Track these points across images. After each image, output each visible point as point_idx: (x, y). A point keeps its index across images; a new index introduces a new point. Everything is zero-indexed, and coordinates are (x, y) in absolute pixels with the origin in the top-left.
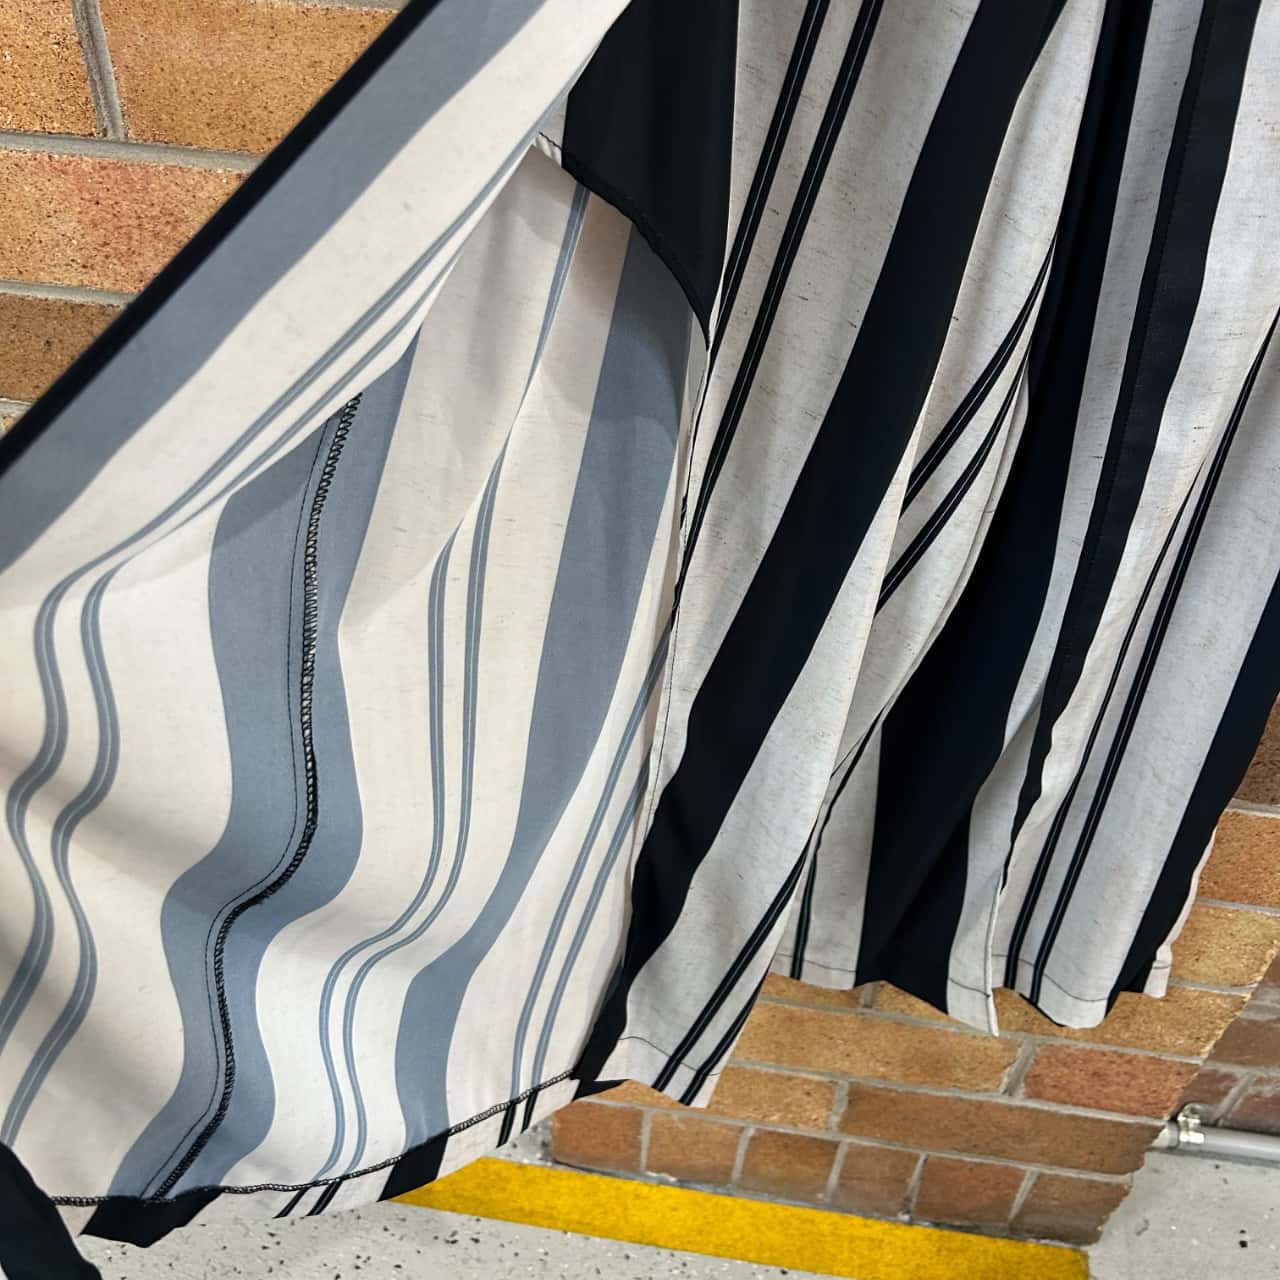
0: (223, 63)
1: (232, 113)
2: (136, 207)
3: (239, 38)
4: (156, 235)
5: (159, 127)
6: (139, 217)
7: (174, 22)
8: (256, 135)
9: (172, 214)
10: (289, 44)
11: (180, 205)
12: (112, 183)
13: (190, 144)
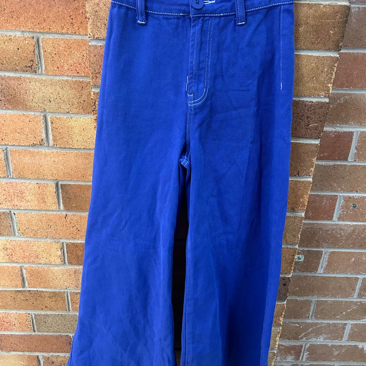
1: (36, 171)
3: (38, 157)
4: (18, 196)
5: (20, 175)
6: (14, 193)
7: (25, 155)
9: (21, 192)
10: (49, 158)
11: (24, 190)
12: (9, 186)
13: (27, 178)
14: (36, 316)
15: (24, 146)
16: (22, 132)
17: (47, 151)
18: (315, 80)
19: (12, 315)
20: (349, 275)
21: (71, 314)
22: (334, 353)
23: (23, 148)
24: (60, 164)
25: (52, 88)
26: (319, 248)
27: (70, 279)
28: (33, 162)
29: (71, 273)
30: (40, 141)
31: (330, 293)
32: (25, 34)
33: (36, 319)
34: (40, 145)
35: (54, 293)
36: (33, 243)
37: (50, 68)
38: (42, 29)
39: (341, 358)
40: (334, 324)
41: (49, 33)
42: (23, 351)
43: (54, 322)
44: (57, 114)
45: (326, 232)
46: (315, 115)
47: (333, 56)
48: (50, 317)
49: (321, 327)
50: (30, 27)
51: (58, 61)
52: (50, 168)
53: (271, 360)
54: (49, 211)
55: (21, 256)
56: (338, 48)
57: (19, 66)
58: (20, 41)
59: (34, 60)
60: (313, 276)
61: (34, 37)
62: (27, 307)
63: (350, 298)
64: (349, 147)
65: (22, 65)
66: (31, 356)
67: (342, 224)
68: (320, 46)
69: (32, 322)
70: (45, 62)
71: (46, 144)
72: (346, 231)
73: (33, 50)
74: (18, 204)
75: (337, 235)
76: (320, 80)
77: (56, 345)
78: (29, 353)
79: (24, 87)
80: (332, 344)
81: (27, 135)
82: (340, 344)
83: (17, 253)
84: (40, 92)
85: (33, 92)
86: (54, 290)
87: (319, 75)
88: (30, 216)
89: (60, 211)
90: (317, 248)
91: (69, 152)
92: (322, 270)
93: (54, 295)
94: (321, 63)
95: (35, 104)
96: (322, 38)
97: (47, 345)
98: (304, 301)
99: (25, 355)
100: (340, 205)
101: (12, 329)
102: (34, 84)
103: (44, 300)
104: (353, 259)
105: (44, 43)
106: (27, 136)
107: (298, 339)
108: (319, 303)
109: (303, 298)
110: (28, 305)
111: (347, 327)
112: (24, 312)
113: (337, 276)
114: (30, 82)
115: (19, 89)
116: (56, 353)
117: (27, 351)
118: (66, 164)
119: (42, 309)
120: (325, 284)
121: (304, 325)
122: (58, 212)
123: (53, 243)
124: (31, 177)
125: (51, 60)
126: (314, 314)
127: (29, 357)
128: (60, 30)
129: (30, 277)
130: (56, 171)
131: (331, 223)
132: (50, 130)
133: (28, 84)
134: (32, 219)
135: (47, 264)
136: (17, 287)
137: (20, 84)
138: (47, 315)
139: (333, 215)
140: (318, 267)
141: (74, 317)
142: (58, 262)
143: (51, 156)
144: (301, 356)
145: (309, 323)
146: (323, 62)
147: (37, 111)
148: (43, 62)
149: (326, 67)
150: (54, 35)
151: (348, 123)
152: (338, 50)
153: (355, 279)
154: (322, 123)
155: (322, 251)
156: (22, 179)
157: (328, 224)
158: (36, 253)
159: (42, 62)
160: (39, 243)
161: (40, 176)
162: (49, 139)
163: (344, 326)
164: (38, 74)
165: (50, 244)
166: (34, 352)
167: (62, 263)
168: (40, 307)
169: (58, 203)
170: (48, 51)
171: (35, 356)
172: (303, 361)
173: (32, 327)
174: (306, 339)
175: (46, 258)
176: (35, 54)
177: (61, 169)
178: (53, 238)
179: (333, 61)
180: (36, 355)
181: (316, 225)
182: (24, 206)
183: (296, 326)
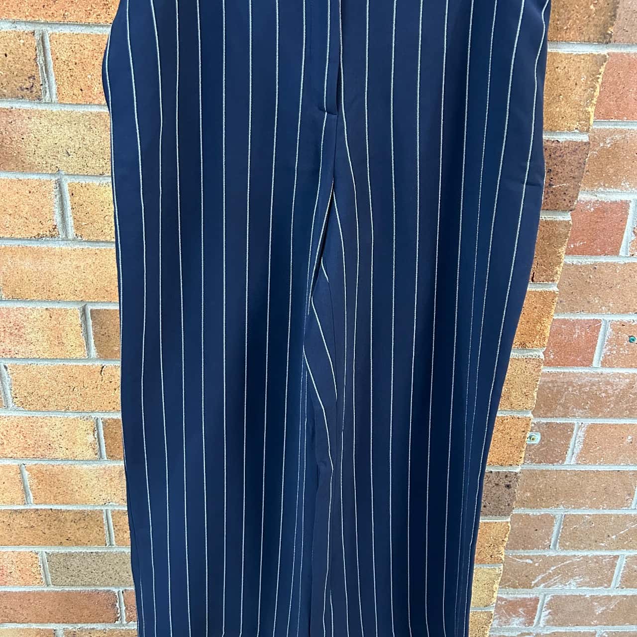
0: (42, 269)
1: (44, 286)
2: (3, 324)
3: (48, 260)
4: (11, 334)
5: (15, 293)
6: (4, 328)
7: (23, 256)
8: (54, 294)
9: (18, 325)
10: (68, 261)
11: (22, 322)
13: (27, 299)
14: (50, 556)
15: (20, 239)
16: (16, 212)
17: (64, 247)
18: (563, 99)
19: (5, 556)
20: (622, 467)
21: (115, 551)
22: (596, 611)
23: (19, 242)
24: (88, 271)
25: (71, 130)
26: (568, 418)
27: (111, 486)
28: (38, 269)
29: (113, 475)
30: (51, 229)
31: (587, 500)
32: (18, 26)
33: (51, 561)
34: (52, 237)
35: (83, 512)
36: (41, 420)
37: (66, 90)
38: (49, 16)
39: (608, 619)
40: (596, 557)
41: (64, 24)
42: (28, 623)
43: (83, 567)
44: (82, 177)
45: (580, 388)
46: (562, 167)
47: (597, 53)
48: (75, 557)
49: (572, 564)
50: (27, 14)
51: (81, 78)
52: (71, 280)
53: (485, 626)
54: (70, 360)
55: (20, 445)
56: (605, 38)
57: (7, 88)
58: (8, 41)
59: (36, 76)
60: (556, 470)
61: (36, 32)
62: (32, 540)
63: (624, 509)
64: (622, 229)
65: (15, 85)
66: (42, 630)
67: (609, 373)
68: (572, 35)
69: (42, 567)
70: (56, 80)
71: (62, 235)
72: (617, 385)
73: (34, 57)
74: (13, 348)
75: (600, 394)
76: (572, 101)
77: (88, 609)
78: (38, 624)
79: (18, 128)
80: (592, 594)
81: (26, 219)
82: (606, 594)
83: (13, 439)
84: (50, 137)
85: (36, 136)
86: (82, 508)
87: (570, 91)
88: (35, 370)
89: (90, 359)
90: (564, 419)
91: (105, 249)
92: (574, 459)
93: (83, 516)
94: (575, 67)
95: (39, 160)
96: (576, 19)
97: (71, 610)
98: (540, 518)
99: (30, 629)
100: (604, 339)
101: (6, 582)
102: (38, 121)
103: (63, 526)
104: (630, 437)
105: (54, 44)
106: (26, 221)
107: (530, 586)
108: (568, 520)
109: (539, 512)
110: (34, 537)
111: (618, 562)
112: (28, 550)
113: (600, 470)
114: (29, 118)
115: (10, 132)
116: (89, 624)
117: (36, 623)
118: (100, 271)
119: (61, 543)
120: (579, 484)
121: (541, 560)
122: (87, 362)
123: (78, 420)
124: (35, 298)
125: (69, 75)
126: (559, 541)
127: (39, 632)
128: (84, 17)
129: (37, 484)
130: (81, 285)
131: (590, 371)
132: (69, 208)
133: (26, 122)
134: (38, 377)
135: (67, 459)
136: (12, 503)
137: (11, 122)
138: (71, 555)
139: (593, 357)
140: (566, 453)
141: (120, 557)
142: (88, 456)
143: (72, 257)
144: (536, 617)
145: (549, 556)
146: (578, 64)
147: (43, 174)
148: (53, 79)
149: (583, 74)
150: (72, 28)
151: (620, 185)
152: (605, 41)
153: (633, 475)
154: (576, 181)
155: (573, 424)
156: (18, 303)
157: (583, 373)
158: (48, 439)
159: (51, 80)
160: (54, 420)
161: (52, 296)
162: (68, 224)
163: (613, 562)
164: (45, 103)
165: (73, 423)
166: (47, 623)
167: (97, 456)
168: (57, 540)
169: (86, 345)
170: (62, 58)
171: (51, 630)
172: (540, 627)
173: (42, 577)
174: (545, 587)
175: (67, 449)
176: (37, 64)
177: (90, 281)
178: (77, 411)
179: (596, 64)
180: (52, 628)
181: (561, 376)
182: (23, 352)
183: (526, 563)
